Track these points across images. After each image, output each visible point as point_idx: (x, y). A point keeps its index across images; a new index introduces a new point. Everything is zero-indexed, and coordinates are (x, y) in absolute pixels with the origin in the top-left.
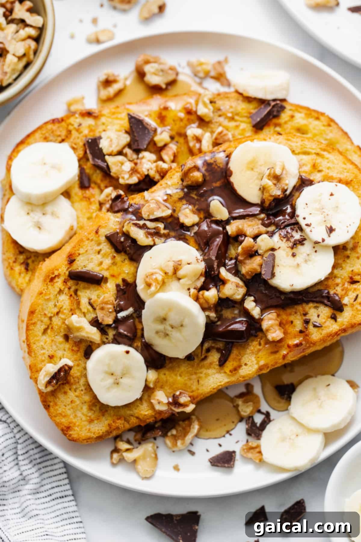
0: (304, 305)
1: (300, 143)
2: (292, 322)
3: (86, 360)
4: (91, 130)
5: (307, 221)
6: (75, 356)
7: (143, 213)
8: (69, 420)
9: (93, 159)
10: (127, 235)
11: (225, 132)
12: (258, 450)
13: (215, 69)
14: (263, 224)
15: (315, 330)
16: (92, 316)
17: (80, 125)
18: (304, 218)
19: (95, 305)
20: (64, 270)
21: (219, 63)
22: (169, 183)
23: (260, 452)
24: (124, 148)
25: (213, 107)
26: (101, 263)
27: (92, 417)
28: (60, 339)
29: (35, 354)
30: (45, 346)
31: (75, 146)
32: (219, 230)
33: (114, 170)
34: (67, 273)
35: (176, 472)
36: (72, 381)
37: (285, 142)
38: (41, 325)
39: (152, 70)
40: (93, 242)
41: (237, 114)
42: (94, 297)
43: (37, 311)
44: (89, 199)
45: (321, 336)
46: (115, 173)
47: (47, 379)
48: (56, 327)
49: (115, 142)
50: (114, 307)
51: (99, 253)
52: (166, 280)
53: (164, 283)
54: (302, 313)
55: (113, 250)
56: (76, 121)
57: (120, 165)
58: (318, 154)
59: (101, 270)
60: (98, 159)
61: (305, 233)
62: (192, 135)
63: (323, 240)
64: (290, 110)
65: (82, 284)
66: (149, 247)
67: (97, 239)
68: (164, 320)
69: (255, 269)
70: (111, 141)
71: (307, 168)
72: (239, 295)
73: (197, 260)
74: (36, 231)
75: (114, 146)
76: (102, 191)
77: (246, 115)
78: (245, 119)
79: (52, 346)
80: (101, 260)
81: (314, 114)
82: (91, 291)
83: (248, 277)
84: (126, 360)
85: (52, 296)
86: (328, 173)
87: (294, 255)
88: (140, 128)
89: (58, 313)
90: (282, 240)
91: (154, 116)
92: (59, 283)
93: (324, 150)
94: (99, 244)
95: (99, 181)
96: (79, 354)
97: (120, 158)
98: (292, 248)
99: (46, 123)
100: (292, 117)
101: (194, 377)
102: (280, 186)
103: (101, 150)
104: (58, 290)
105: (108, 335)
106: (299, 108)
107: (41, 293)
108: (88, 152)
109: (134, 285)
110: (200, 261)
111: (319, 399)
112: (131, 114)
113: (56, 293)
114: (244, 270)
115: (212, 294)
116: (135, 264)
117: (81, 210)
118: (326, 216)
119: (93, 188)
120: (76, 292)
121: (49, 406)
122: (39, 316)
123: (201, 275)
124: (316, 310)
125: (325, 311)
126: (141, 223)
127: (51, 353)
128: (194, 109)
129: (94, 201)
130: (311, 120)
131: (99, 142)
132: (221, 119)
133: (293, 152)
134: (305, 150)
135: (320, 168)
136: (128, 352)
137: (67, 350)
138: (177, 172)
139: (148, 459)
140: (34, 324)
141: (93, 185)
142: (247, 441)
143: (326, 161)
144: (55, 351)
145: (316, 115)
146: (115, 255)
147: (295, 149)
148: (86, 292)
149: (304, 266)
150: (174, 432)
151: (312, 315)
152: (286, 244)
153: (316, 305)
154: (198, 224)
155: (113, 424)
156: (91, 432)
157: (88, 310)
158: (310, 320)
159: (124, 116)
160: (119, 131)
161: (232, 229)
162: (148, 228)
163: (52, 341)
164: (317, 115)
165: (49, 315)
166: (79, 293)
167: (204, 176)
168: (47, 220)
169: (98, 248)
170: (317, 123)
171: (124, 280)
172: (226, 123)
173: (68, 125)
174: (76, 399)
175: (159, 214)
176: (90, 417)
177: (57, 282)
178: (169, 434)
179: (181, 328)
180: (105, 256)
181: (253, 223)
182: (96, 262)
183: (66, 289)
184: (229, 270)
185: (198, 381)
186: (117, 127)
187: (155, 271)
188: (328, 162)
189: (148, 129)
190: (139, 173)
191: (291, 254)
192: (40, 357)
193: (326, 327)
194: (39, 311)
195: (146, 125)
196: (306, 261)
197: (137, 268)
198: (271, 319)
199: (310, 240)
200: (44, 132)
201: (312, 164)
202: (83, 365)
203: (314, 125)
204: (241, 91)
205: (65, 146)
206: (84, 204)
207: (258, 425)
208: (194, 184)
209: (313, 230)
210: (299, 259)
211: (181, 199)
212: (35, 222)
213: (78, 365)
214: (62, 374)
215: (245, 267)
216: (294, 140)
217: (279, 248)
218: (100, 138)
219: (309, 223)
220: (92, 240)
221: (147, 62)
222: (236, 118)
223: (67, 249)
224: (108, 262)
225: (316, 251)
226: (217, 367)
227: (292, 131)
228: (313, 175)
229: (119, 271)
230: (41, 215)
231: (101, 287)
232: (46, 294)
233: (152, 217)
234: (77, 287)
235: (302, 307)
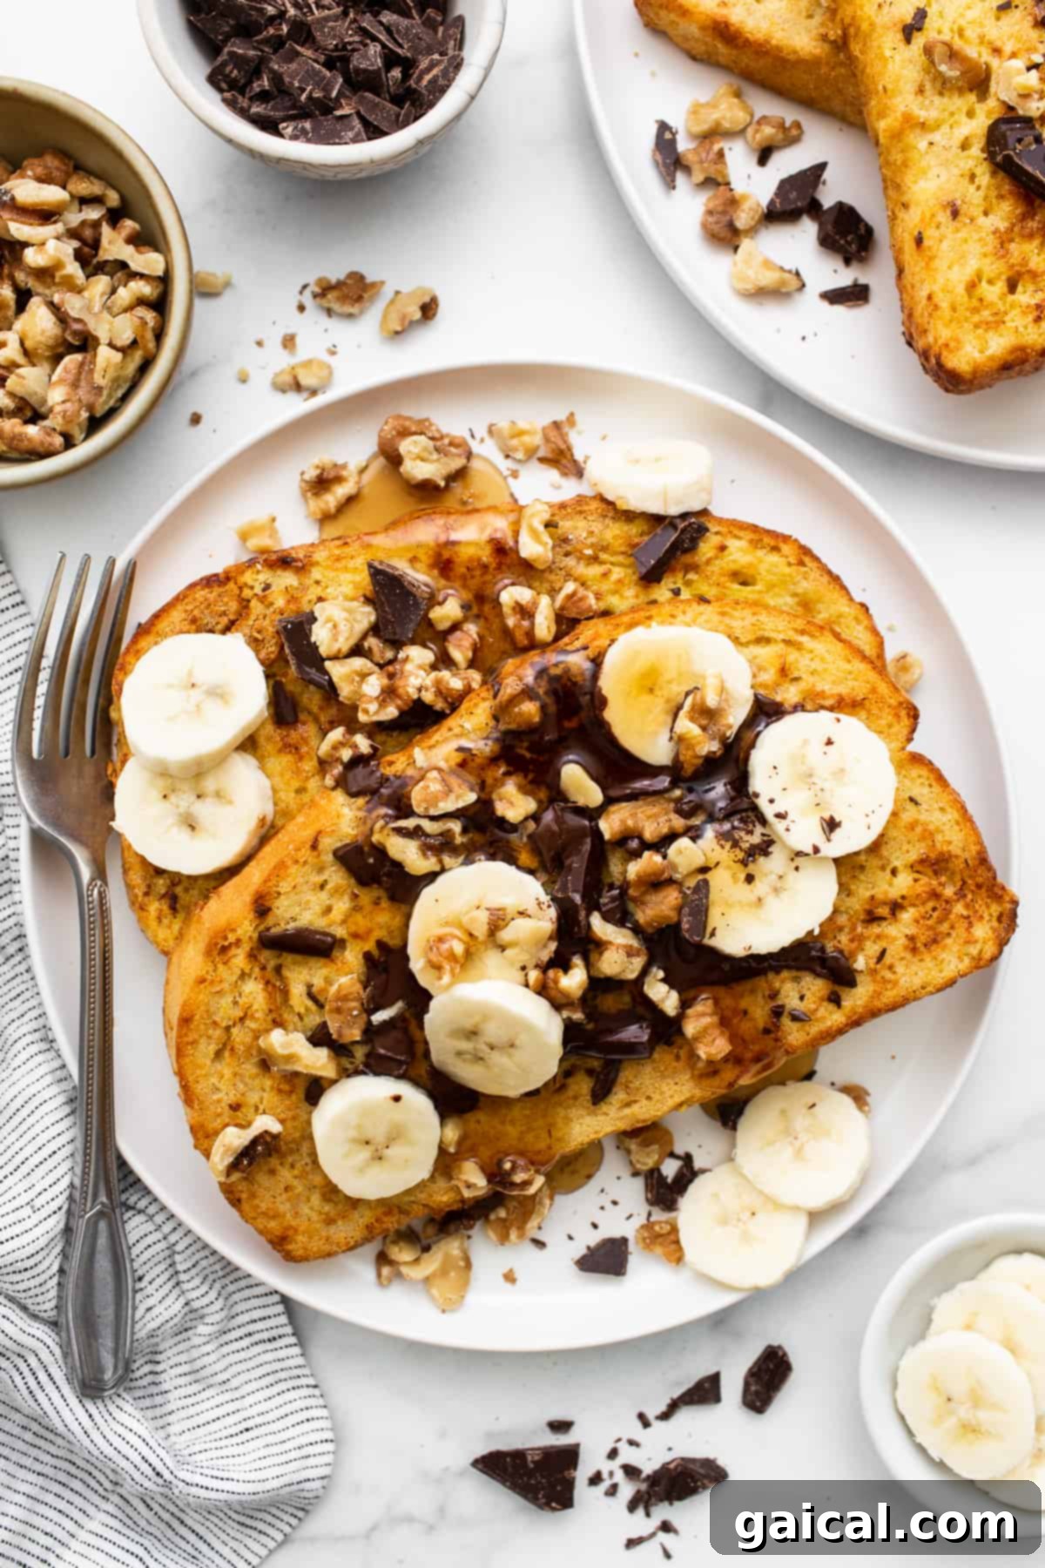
0: (771, 976)
1: (750, 619)
2: (745, 1012)
3: (310, 1108)
4: (293, 599)
5: (779, 807)
6: (287, 1102)
7: (414, 803)
8: (285, 1224)
9: (299, 667)
10: (380, 852)
11: (582, 592)
12: (672, 1237)
13: (547, 439)
14: (679, 812)
15: (794, 1026)
16: (314, 1020)
17: (267, 587)
18: (772, 801)
19: (321, 999)
20: (247, 929)
21: (556, 425)
22: (468, 726)
23: (677, 1242)
24: (364, 637)
25: (552, 536)
26: (328, 910)
27: (333, 1214)
28: (250, 1068)
29: (201, 1103)
30: (221, 1086)
31: (259, 636)
32: (584, 827)
33: (345, 691)
34: (255, 936)
35: (508, 1286)
36: (284, 1148)
37: (716, 618)
38: (209, 1044)
39: (416, 450)
40: (307, 867)
41: (605, 549)
42: (318, 982)
43: (197, 1017)
44: (297, 749)
45: (808, 1038)
46: (349, 699)
47: (229, 1159)
48: (240, 1048)
49: (343, 627)
50: (362, 1004)
51: (322, 886)
52: (473, 950)
53: (468, 954)
54: (767, 993)
55: (353, 881)
56: (256, 579)
57: (357, 679)
58: (788, 642)
59: (330, 925)
60: (311, 667)
61: (772, 830)
62: (512, 603)
63: (816, 850)
64: (717, 533)
65: (288, 958)
66: (432, 877)
67: (315, 860)
68: (472, 1034)
69: (667, 917)
70: (335, 626)
71: (769, 676)
72: (632, 971)
73: (539, 904)
74: (183, 835)
75: (341, 639)
76: (324, 733)
77: (623, 549)
78: (621, 559)
79: (234, 1085)
80: (328, 902)
81: (767, 540)
82: (310, 969)
83: (650, 930)
84: (397, 1113)
85: (226, 986)
86: (814, 686)
87: (750, 879)
88: (395, 595)
89: (242, 1019)
90: (722, 847)
91: (425, 559)
92: (239, 959)
93: (803, 632)
94: (321, 870)
95: (315, 709)
96: (294, 1097)
97: (358, 663)
98: (744, 863)
99: (192, 586)
100: (723, 548)
101: (540, 1122)
102: (715, 729)
103: (314, 648)
104: (239, 972)
105: (353, 1056)
106: (736, 527)
107: (202, 981)
108: (287, 651)
109: (401, 954)
110: (544, 907)
111: (796, 1138)
112: (376, 564)
113: (234, 978)
114: (643, 916)
115: (574, 980)
116: (404, 908)
117: (282, 775)
118: (820, 794)
119: (304, 723)
120: (278, 970)
121: (239, 1200)
122: (202, 1027)
123: (551, 938)
124: (795, 985)
125: (814, 987)
126: (409, 823)
127: (232, 1098)
128: (511, 543)
129: (308, 753)
130: (760, 553)
131: (310, 630)
132: (570, 562)
133: (736, 641)
134: (760, 633)
135: (796, 674)
136: (397, 1099)
137: (268, 1089)
138: (484, 699)
139: (453, 1274)
140: (194, 1043)
141: (302, 717)
142: (649, 1215)
143: (809, 656)
144: (243, 1095)
145: (773, 543)
146: (356, 891)
147: (738, 633)
148: (300, 973)
149: (771, 902)
150: (502, 1213)
151: (787, 996)
152: (732, 855)
153: (794, 973)
154: (535, 817)
155: (376, 1225)
156: (331, 1244)
157: (307, 1009)
158: (782, 1007)
159: (360, 562)
160: (353, 599)
161: (611, 828)
162: (427, 835)
163: (235, 1074)
164: (772, 540)
165: (224, 1024)
166: (286, 973)
167: (543, 708)
168: (205, 811)
169: (319, 879)
170: (774, 558)
171: (381, 944)
172: (582, 570)
173: (241, 588)
174: (295, 1183)
175: (449, 805)
176: (327, 1214)
177: (235, 956)
178: (492, 1217)
179: (511, 1050)
180: (337, 891)
181: (656, 810)
182: (318, 909)
183: (257, 970)
184: (607, 917)
185: (549, 1132)
186: (348, 589)
187: (447, 930)
188: (812, 660)
189: (415, 596)
190: (399, 697)
191: (742, 876)
192: (212, 1108)
193: (817, 1020)
194: (202, 1018)
195: (410, 587)
196: (776, 890)
197: (408, 916)
198: (703, 1015)
199: (785, 845)
200: (189, 607)
201: (778, 666)
202: (304, 1117)
203: (770, 564)
204: (610, 497)
205: (236, 643)
206: (286, 759)
207: (669, 1180)
208: (524, 727)
209: (792, 827)
210: (760, 887)
211: (494, 760)
212: (180, 815)
213: (294, 1118)
214: (260, 1148)
215: (644, 912)
216: (737, 614)
217: (717, 864)
218: (312, 619)
219: (782, 811)
220: (305, 863)
221: (404, 433)
222: (603, 556)
223: (254, 875)
224: (342, 906)
225: (797, 869)
226: (589, 1105)
227: (723, 579)
228: (780, 690)
229: (369, 925)
230: (193, 798)
231: (332, 961)
232: (212, 982)
233: (433, 812)
234: (279, 961)
235: (767, 982)
